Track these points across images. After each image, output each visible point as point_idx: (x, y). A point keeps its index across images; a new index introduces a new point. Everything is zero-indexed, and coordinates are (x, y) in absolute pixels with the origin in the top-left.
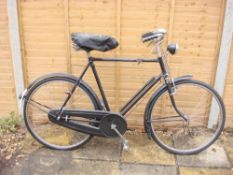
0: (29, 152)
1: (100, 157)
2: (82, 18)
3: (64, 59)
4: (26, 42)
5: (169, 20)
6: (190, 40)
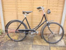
0: (5, 41)
1: (26, 43)
3: (16, 13)
4: (4, 8)
5: (48, 1)
6: (54, 7)
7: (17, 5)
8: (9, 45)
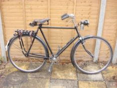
1: (41, 76)
2: (31, 9)
4: (5, 21)
5: (73, 10)
7: (25, 13)
8: (13, 79)
